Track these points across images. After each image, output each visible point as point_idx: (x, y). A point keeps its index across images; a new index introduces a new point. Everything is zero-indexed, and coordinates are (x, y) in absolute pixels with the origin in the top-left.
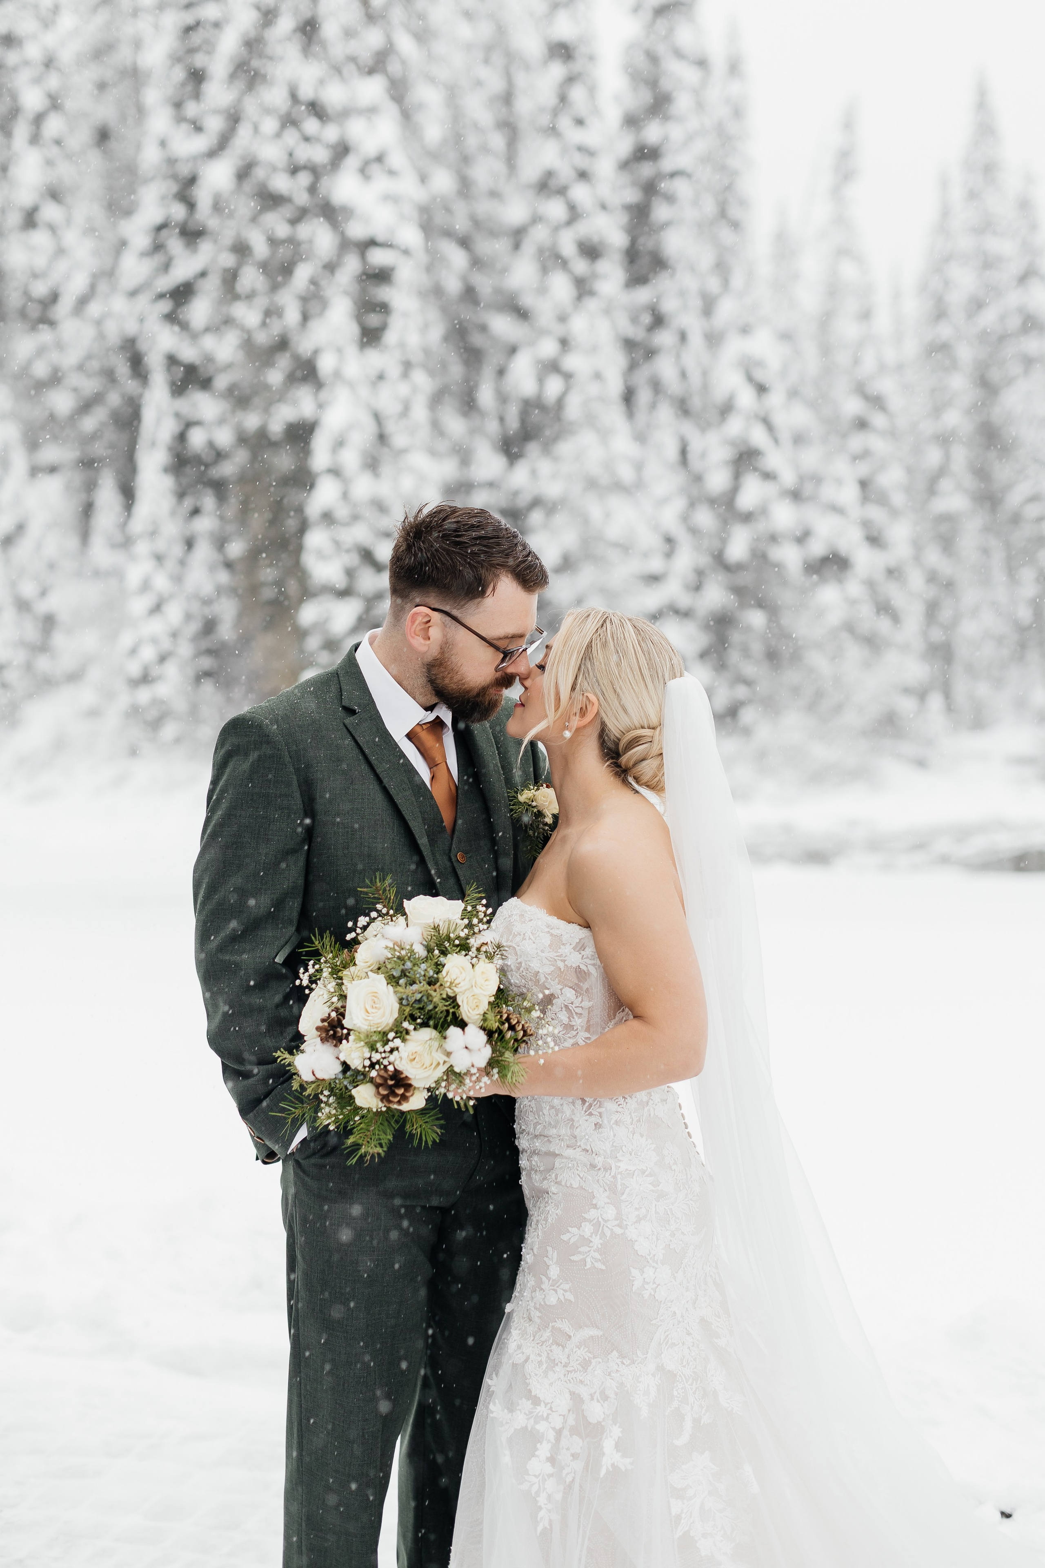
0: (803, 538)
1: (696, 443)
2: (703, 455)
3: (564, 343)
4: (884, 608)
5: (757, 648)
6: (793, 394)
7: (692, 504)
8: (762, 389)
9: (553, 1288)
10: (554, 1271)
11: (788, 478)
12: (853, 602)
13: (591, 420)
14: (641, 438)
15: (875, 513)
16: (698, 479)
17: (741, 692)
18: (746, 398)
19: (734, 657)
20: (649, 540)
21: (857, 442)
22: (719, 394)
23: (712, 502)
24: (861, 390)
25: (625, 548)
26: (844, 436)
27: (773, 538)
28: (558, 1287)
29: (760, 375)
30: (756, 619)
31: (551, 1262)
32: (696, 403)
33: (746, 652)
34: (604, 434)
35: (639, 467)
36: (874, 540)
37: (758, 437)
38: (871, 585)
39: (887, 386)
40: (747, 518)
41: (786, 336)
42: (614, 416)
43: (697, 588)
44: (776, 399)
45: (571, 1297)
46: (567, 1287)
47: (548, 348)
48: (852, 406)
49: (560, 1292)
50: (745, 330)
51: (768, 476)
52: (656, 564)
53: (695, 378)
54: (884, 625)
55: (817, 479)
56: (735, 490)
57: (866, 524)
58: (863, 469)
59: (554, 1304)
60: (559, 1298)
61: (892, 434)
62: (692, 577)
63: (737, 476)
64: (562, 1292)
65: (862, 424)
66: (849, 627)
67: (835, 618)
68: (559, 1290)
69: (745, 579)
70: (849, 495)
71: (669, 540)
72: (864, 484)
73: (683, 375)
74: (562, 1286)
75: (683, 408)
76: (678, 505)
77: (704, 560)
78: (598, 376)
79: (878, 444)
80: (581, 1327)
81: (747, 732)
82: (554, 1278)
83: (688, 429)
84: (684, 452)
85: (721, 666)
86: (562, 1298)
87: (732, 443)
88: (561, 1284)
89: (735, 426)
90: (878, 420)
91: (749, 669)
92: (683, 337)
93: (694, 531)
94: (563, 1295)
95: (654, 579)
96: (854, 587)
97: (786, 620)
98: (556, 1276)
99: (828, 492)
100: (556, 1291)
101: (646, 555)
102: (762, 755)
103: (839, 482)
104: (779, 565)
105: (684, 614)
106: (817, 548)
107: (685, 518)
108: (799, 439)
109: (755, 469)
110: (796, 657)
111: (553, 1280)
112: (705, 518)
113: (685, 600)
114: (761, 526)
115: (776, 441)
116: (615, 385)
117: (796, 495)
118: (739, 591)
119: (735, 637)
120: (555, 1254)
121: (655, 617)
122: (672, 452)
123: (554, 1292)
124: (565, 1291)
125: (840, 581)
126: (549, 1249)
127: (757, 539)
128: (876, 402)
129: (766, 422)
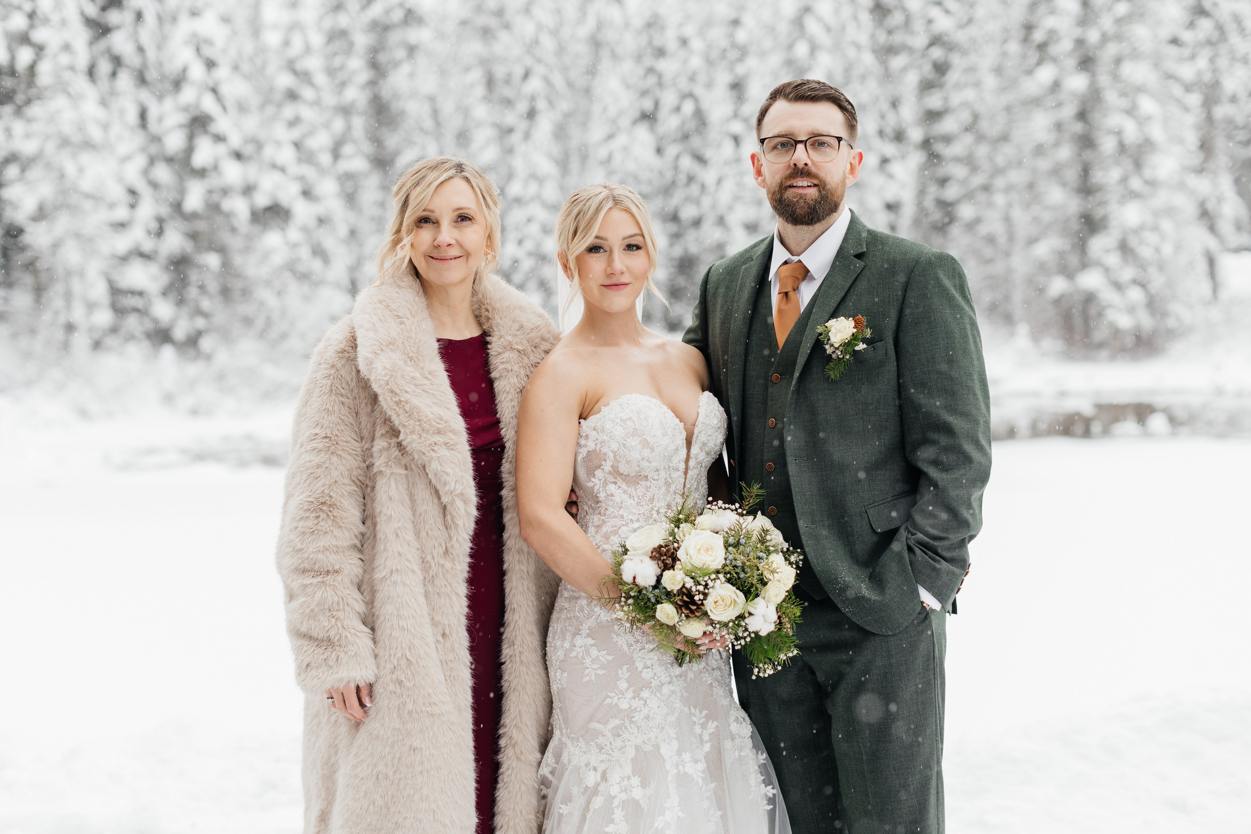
0: (248, 190)
1: (154, 109)
2: (160, 119)
3: (34, 18)
4: (319, 252)
5: (213, 286)
6: (236, 68)
7: (152, 161)
8: (210, 64)
11: (235, 140)
12: (294, 246)
14: (104, 103)
15: (308, 171)
16: (157, 139)
17: (200, 323)
18: (197, 71)
19: (192, 292)
20: (115, 192)
21: (289, 111)
22: (173, 67)
23: (170, 160)
24: (291, 66)
25: (95, 198)
26: (279, 106)
27: (225, 192)
29: (207, 51)
30: (212, 260)
32: (152, 75)
33: (202, 288)
35: (105, 128)
36: (307, 194)
37: (209, 105)
38: (306, 231)
39: (314, 64)
40: (201, 173)
41: (226, 20)
42: (80, 82)
43: (160, 233)
44: (222, 73)
47: (19, 22)
48: (285, 80)
50: (194, 13)
51: (219, 138)
52: (121, 213)
53: (151, 54)
54: (316, 265)
55: (259, 143)
56: (189, 150)
57: (301, 181)
58: (296, 134)
61: (317, 103)
62: (154, 225)
63: (191, 138)
65: (292, 96)
66: (291, 267)
67: (278, 259)
69: (201, 226)
70: (287, 156)
71: (133, 192)
72: (297, 145)
73: (140, 50)
75: (141, 78)
76: (140, 161)
77: (165, 210)
78: (67, 48)
79: (308, 113)
81: (208, 357)
83: (145, 96)
84: (143, 115)
85: (181, 302)
87: (186, 109)
89: (188, 95)
90: (307, 93)
91: (206, 304)
92: (139, 16)
93: (155, 185)
95: (122, 226)
96: (294, 234)
97: (238, 260)
99: (269, 152)
101: (112, 206)
102: (221, 377)
103: (278, 144)
104: (228, 215)
105: (146, 256)
106: (262, 200)
107: (146, 172)
108: (242, 108)
109: (206, 132)
110: (246, 293)
112: (163, 173)
113: (148, 245)
114: (213, 181)
115: (224, 108)
117: (238, 156)
118: (193, 236)
119: (194, 276)
121: (124, 259)
122: (132, 115)
125: (283, 229)
127: (210, 192)
128: (305, 77)
129: (214, 91)
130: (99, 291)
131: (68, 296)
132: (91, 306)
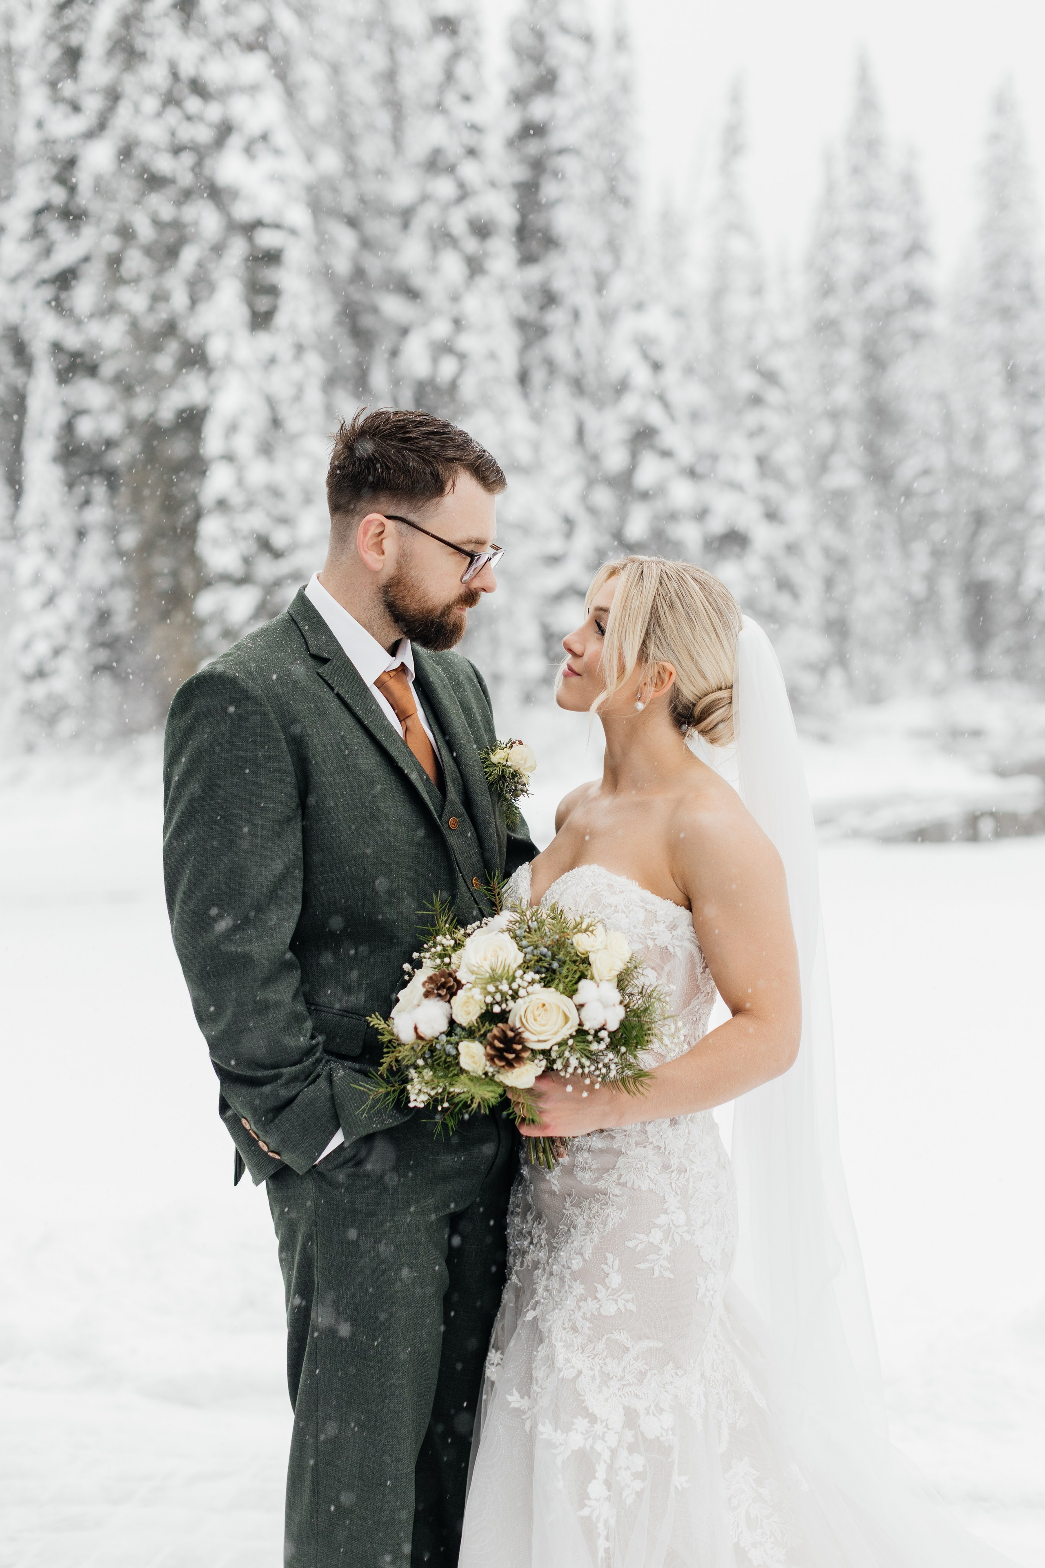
0: (702, 514)
1: (594, 421)
2: (600, 434)
3: (457, 323)
4: (784, 585)
6: (689, 370)
7: (591, 483)
8: (657, 367)
9: (611, 1297)
10: (615, 1280)
11: (685, 455)
12: (753, 579)
13: (486, 401)
14: (536, 417)
15: (773, 489)
16: (595, 458)
18: (641, 376)
20: (548, 520)
21: (752, 418)
22: (614, 373)
23: (610, 481)
24: (755, 365)
25: (524, 529)
26: (740, 412)
27: (673, 516)
28: (619, 1296)
29: (656, 353)
31: (611, 1270)
32: (591, 380)
34: (501, 415)
35: (536, 447)
36: (772, 515)
37: (655, 415)
38: (770, 560)
39: (781, 362)
40: (645, 496)
41: (679, 313)
42: (510, 396)
44: (671, 376)
45: (631, 1307)
46: (629, 1296)
47: (441, 328)
48: (747, 382)
49: (621, 1302)
50: (639, 307)
51: (666, 454)
52: (555, 546)
53: (590, 358)
54: (784, 601)
55: (714, 457)
56: (632, 468)
57: (765, 501)
58: (760, 445)
59: (612, 1315)
60: (618, 1308)
61: (787, 409)
62: (591, 555)
63: (634, 455)
64: (623, 1302)
65: (756, 400)
66: (751, 602)
68: (619, 1299)
70: (746, 471)
71: (568, 521)
72: (761, 461)
73: (578, 354)
74: (624, 1296)
75: (578, 386)
76: (576, 485)
77: (605, 540)
78: (492, 356)
79: (773, 420)
80: (640, 1339)
82: (614, 1287)
83: (585, 408)
84: (580, 431)
86: (622, 1309)
87: (630, 421)
88: (622, 1293)
89: (631, 404)
90: (773, 396)
92: (576, 315)
93: (592, 511)
94: (624, 1304)
95: (554, 560)
96: (754, 563)
98: (618, 1285)
99: (726, 469)
100: (616, 1302)
101: (545, 536)
103: (736, 458)
104: (677, 542)
106: (717, 525)
107: (584, 498)
108: (695, 416)
109: (652, 447)
111: (613, 1289)
112: (604, 498)
113: (584, 580)
114: (659, 505)
115: (672, 418)
116: (509, 365)
117: (692, 473)
120: (617, 1262)
121: (556, 597)
122: (568, 431)
123: (613, 1302)
124: (627, 1301)
125: (740, 558)
126: (609, 1255)
127: (656, 517)
128: (770, 377)
129: (662, 399)
130: (530, 635)
131: (495, 641)
132: (521, 653)
